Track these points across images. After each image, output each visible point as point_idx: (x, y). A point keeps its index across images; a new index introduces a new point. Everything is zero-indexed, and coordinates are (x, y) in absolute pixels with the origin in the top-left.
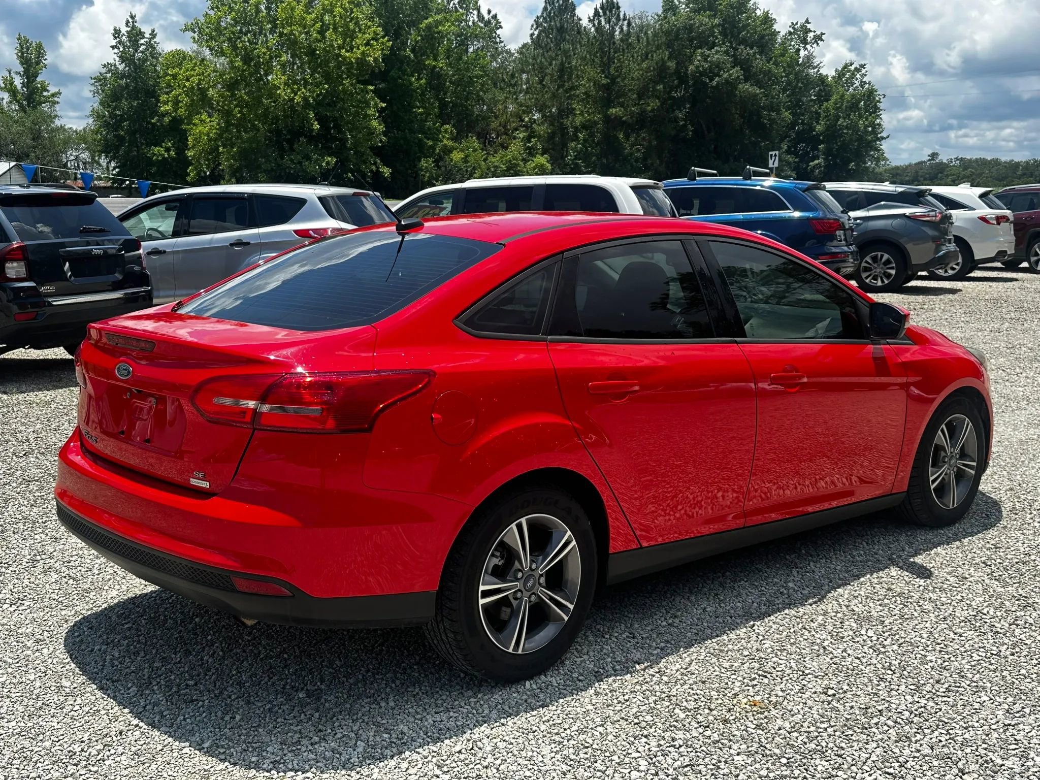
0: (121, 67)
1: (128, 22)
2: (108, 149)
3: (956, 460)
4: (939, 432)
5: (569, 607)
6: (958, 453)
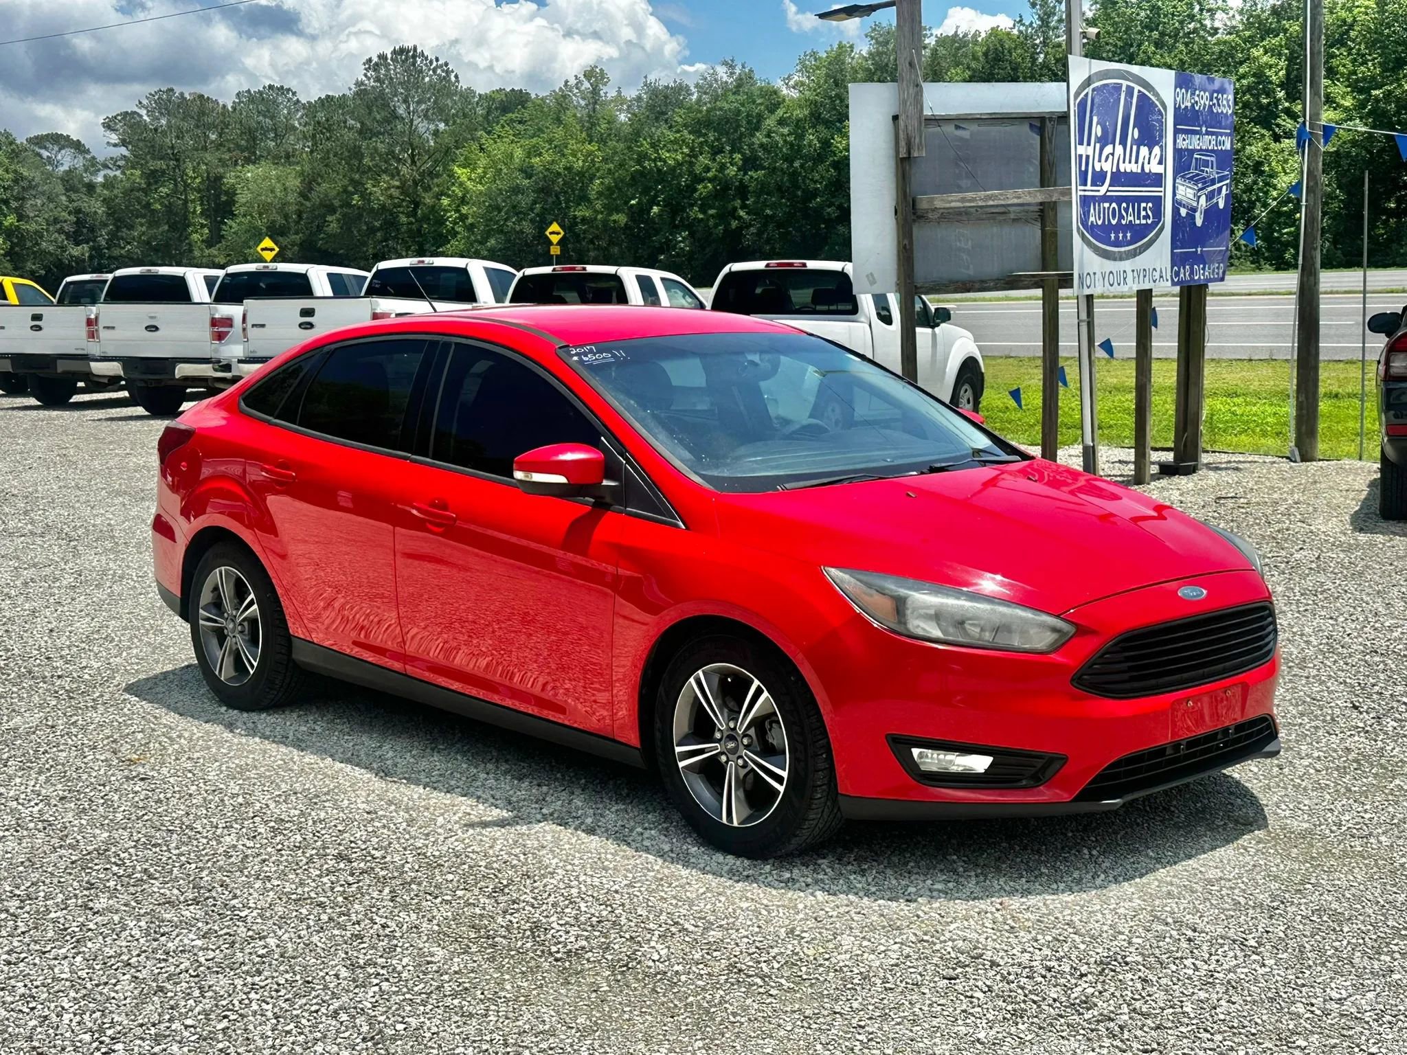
3: (741, 747)
4: (692, 680)
5: (253, 664)
6: (745, 735)
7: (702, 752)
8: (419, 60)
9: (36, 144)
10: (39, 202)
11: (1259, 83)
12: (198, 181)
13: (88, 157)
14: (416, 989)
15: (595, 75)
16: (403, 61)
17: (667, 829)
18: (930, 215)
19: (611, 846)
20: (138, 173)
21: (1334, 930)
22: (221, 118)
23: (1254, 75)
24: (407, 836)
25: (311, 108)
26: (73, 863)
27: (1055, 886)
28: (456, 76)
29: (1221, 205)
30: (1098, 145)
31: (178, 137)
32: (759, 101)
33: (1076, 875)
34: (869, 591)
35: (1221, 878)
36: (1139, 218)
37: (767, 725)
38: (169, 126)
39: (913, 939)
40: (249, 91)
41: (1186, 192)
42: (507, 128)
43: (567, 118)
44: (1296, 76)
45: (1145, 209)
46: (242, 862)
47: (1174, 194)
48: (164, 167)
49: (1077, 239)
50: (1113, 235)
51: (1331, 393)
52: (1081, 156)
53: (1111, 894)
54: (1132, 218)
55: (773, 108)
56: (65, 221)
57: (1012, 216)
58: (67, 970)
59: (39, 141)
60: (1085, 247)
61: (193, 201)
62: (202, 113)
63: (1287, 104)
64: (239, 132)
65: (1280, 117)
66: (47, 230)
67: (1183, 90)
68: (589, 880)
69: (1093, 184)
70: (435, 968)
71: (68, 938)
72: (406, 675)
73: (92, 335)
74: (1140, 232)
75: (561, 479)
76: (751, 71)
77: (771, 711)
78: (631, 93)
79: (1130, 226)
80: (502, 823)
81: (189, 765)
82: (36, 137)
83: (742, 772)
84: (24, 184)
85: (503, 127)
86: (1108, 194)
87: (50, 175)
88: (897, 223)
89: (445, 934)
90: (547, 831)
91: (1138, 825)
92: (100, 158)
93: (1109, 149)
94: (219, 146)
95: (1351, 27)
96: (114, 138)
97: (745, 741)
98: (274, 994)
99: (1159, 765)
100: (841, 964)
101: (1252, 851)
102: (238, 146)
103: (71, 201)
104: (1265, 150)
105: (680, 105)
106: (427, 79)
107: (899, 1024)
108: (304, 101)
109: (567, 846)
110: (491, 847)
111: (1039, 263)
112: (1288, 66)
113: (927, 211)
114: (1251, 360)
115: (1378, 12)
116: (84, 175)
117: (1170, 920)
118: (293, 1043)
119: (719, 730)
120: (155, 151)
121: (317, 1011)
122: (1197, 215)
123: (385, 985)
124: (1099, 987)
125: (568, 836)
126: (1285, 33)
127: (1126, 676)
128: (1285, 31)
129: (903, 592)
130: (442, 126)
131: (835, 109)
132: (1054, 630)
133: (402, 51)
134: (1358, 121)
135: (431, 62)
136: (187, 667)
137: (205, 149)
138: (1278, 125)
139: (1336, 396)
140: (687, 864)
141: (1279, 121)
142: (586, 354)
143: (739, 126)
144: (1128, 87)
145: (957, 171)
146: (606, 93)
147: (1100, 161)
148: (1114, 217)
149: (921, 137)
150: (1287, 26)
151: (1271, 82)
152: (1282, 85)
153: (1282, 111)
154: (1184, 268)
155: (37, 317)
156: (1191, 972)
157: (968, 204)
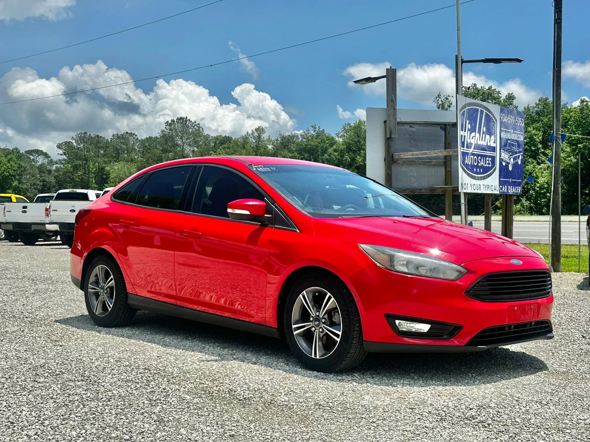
3: (321, 323)
4: (301, 296)
5: (110, 306)
6: (323, 318)
7: (304, 327)
8: (188, 122)
9: (28, 153)
10: (28, 177)
11: (531, 141)
12: (94, 169)
13: (50, 159)
14: (178, 407)
15: (260, 130)
16: (181, 123)
17: (288, 363)
18: (399, 162)
19: (263, 368)
20: (70, 165)
21: (580, 400)
22: (106, 144)
23: (529, 138)
24: (175, 364)
25: (143, 142)
26: (29, 369)
27: (457, 384)
28: (202, 129)
29: (519, 163)
30: (469, 132)
31: (87, 152)
32: (327, 142)
33: (466, 381)
34: (379, 252)
35: (529, 384)
36: (486, 164)
37: (333, 313)
38: (84, 147)
39: (396, 397)
40: (117, 134)
41: (505, 156)
42: (223, 150)
43: (248, 147)
44: (546, 139)
45: (488, 160)
46: (103, 369)
47: (500, 156)
48: (81, 163)
49: (460, 169)
50: (475, 169)
51: (564, 256)
52: (462, 136)
53: (482, 387)
54: (483, 163)
55: (332, 145)
56: (38, 185)
57: (433, 163)
58: (25, 399)
59: (30, 152)
60: (464, 172)
61: (92, 178)
62: (98, 142)
63: (543, 150)
64: (112, 150)
65: (540, 155)
66: (31, 188)
67: (504, 114)
68: (254, 378)
69: (467, 147)
70: (186, 401)
71: (26, 390)
72: (176, 305)
73: (47, 215)
74: (486, 170)
75: (247, 212)
76: (323, 130)
77: (335, 306)
78: (273, 138)
79: (482, 167)
80: (216, 361)
81: (81, 342)
82: (28, 151)
83: (322, 335)
84: (23, 169)
85: (221, 150)
86: (473, 152)
87: (32, 167)
88: (385, 164)
89: (191, 392)
90: (235, 364)
91: (492, 368)
92: (55, 160)
93: (473, 134)
94: (104, 156)
95: (569, 120)
96: (61, 152)
97: (323, 321)
98: (116, 407)
99: (501, 334)
100: (364, 404)
101: (543, 377)
102: (112, 156)
103: (41, 176)
104: (533, 168)
105: (294, 143)
106: (191, 130)
107: (390, 422)
108: (140, 139)
109: (244, 368)
110: (211, 367)
111: (444, 183)
112: (543, 135)
113: (398, 160)
114: (530, 244)
115: (580, 113)
116: (48, 166)
117: (508, 395)
118: (124, 422)
119: (312, 317)
120: (78, 157)
121: (134, 413)
122: (510, 165)
123: (164, 406)
124: (478, 413)
125: (244, 366)
126: (542, 122)
127: (488, 293)
128: (542, 121)
129: (392, 253)
130: (196, 149)
131: (357, 146)
132: (458, 271)
133: (181, 118)
134: (572, 157)
135: (193, 123)
136: (82, 315)
137: (98, 156)
138: (539, 159)
139: (567, 257)
140: (297, 374)
141: (540, 157)
142: (259, 168)
143: (318, 151)
144: (481, 110)
145: (410, 144)
146: (264, 137)
147: (470, 138)
148: (475, 163)
149: (396, 130)
150: (543, 119)
151: (536, 141)
152: (540, 142)
153: (541, 153)
154: (504, 187)
155: (25, 207)
156: (518, 410)
157: (415, 156)
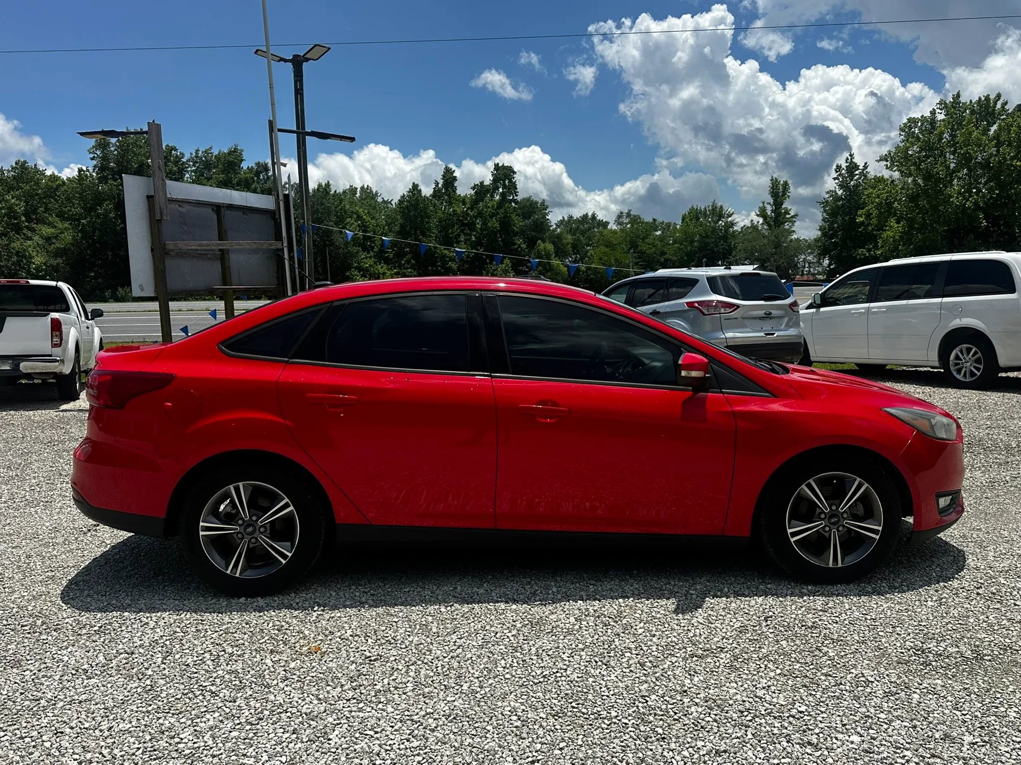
0: (840, 192)
1: (847, 159)
2: (824, 251)
3: (842, 519)
4: (803, 487)
5: (286, 555)
6: (844, 512)
7: (809, 529)
34: (915, 417)
57: (209, 256)
88: (154, 256)
97: (845, 516)
111: (221, 282)
113: (172, 250)
145: (181, 230)
149: (167, 210)
